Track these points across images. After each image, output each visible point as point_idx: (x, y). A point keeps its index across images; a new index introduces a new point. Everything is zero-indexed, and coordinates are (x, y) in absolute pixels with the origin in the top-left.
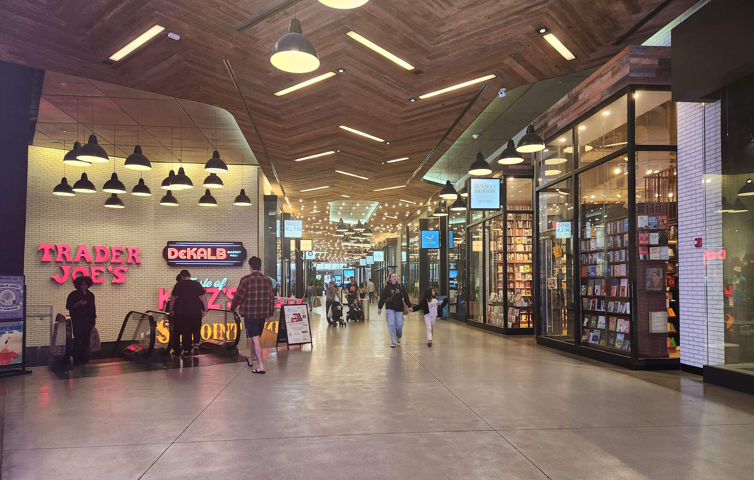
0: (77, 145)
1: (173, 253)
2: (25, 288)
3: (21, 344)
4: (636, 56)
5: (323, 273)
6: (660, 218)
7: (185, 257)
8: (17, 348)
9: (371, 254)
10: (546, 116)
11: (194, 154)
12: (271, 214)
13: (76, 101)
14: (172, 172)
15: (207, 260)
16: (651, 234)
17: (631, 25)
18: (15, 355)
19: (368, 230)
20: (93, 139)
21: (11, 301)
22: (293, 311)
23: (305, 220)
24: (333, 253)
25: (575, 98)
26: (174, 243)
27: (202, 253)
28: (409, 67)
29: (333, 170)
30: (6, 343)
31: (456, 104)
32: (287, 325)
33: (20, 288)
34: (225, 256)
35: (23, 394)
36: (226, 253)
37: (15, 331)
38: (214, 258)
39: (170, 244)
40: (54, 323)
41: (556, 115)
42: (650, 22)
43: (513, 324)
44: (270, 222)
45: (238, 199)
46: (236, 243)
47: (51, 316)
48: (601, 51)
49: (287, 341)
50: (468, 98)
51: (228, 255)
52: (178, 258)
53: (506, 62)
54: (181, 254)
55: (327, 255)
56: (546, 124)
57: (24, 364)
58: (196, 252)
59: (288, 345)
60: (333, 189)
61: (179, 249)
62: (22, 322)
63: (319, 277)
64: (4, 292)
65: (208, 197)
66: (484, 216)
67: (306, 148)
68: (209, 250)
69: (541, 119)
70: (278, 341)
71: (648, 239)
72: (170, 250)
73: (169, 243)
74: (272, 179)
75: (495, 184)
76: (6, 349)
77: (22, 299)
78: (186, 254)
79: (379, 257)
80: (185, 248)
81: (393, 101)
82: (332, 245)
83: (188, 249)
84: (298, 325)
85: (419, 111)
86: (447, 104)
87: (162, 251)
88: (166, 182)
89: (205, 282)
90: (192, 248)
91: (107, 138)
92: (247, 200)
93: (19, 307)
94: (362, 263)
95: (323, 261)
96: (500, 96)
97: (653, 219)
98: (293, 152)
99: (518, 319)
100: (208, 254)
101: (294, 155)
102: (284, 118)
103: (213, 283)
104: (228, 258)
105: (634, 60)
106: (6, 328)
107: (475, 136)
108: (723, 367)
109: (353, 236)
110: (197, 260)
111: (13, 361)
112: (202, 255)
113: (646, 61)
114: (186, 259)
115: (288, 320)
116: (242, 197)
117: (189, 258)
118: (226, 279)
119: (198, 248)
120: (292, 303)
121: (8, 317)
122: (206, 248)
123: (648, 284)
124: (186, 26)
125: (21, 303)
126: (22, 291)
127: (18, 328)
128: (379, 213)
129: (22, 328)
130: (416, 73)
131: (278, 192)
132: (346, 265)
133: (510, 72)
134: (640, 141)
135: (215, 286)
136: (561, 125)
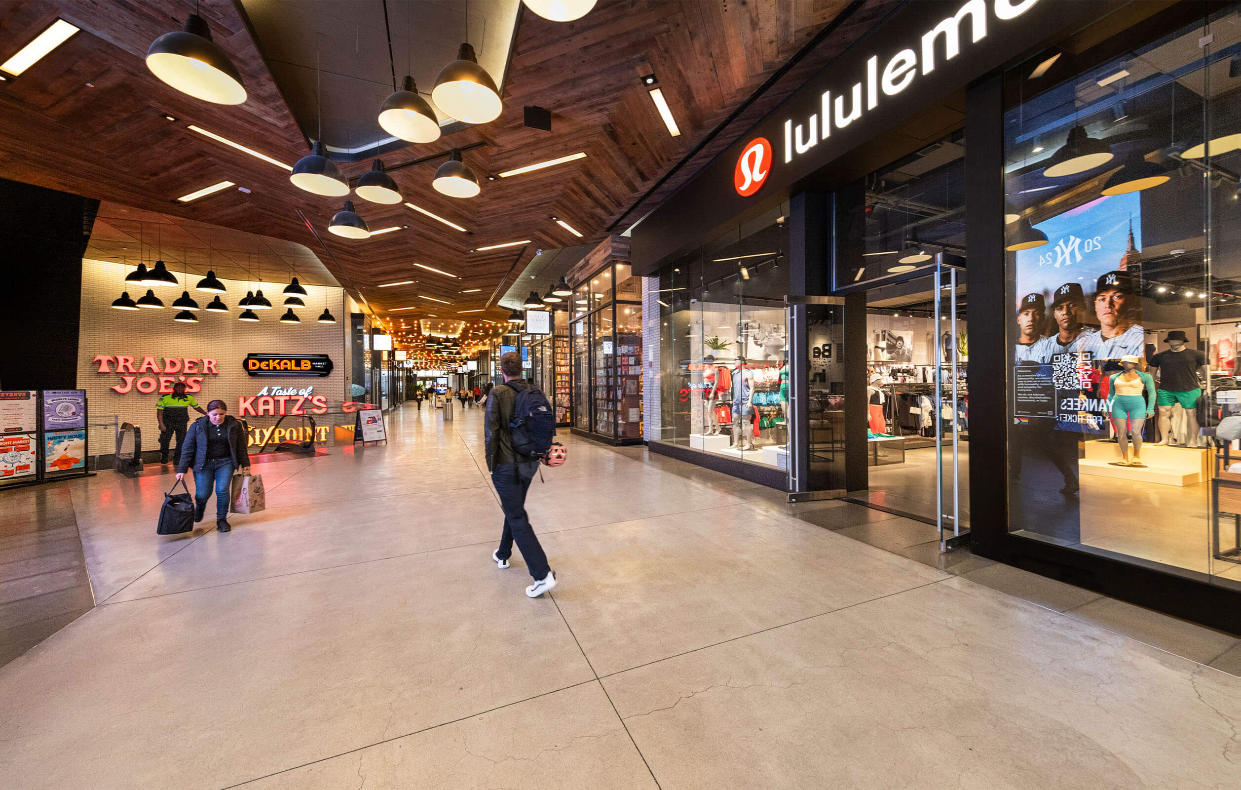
0: (142, 267)
1: (254, 365)
2: (86, 400)
3: (83, 450)
4: (615, 242)
5: (424, 379)
6: (635, 347)
7: (267, 368)
8: (79, 454)
9: (465, 363)
10: (573, 271)
11: (275, 275)
12: (359, 328)
13: (139, 225)
14: (250, 294)
15: (291, 370)
16: (630, 358)
17: (612, 222)
18: (77, 461)
19: (455, 344)
20: (160, 265)
21: (70, 413)
22: (369, 414)
23: (395, 333)
24: (431, 362)
25: (587, 262)
26: (255, 355)
27: (286, 364)
28: (463, 230)
29: (415, 295)
30: (66, 449)
31: (506, 256)
32: (363, 426)
33: (80, 400)
34: (309, 367)
35: (86, 491)
36: (311, 364)
37: (75, 439)
38: (299, 368)
39: (251, 356)
40: (120, 430)
41: (578, 271)
42: (623, 222)
43: (561, 420)
44: (357, 335)
45: (322, 317)
46: (321, 356)
47: (116, 425)
48: (598, 234)
49: (362, 440)
50: (517, 253)
51: (313, 367)
52: (260, 369)
53: (535, 233)
54: (263, 365)
55: (426, 363)
56: (574, 276)
57: (86, 468)
58: (279, 364)
59: (364, 442)
60: (419, 310)
61: (261, 360)
62: (84, 431)
63: (419, 383)
64: (61, 405)
65: (290, 315)
66: (542, 338)
67: (388, 277)
68: (293, 362)
69: (571, 273)
70: (355, 440)
71: (628, 361)
72: (250, 362)
73: (249, 355)
74: (358, 300)
75: (546, 315)
76: (65, 456)
77: (83, 411)
78: (268, 365)
79: (472, 366)
80: (268, 360)
81: (456, 250)
82: (429, 355)
83: (271, 361)
84: (374, 426)
85: (479, 259)
86: (501, 255)
87: (242, 362)
88: (243, 302)
89: (289, 390)
90: (274, 360)
91: (176, 257)
92: (331, 318)
93: (79, 418)
94: (460, 371)
95: (422, 368)
96: (539, 254)
97: (631, 348)
98: (374, 280)
99: (564, 415)
100: (292, 365)
101: (376, 282)
102: (362, 254)
103: (298, 392)
104: (313, 368)
105: (615, 245)
106: (65, 437)
107: (533, 277)
108: (661, 442)
109: (443, 348)
110: (280, 370)
111: (74, 466)
112: (286, 366)
113: (622, 246)
114: (269, 370)
115: (363, 422)
116: (326, 315)
117: (271, 368)
118: (311, 388)
119: (282, 360)
120: (368, 408)
121: (67, 427)
122: (290, 360)
123: (627, 390)
124: (256, 184)
125: (82, 414)
126: (82, 404)
127: (80, 436)
128: (465, 331)
129: (84, 436)
130: (469, 233)
131: (366, 310)
132: (446, 372)
133: (540, 239)
134: (619, 297)
135: (300, 394)
136: (582, 278)
